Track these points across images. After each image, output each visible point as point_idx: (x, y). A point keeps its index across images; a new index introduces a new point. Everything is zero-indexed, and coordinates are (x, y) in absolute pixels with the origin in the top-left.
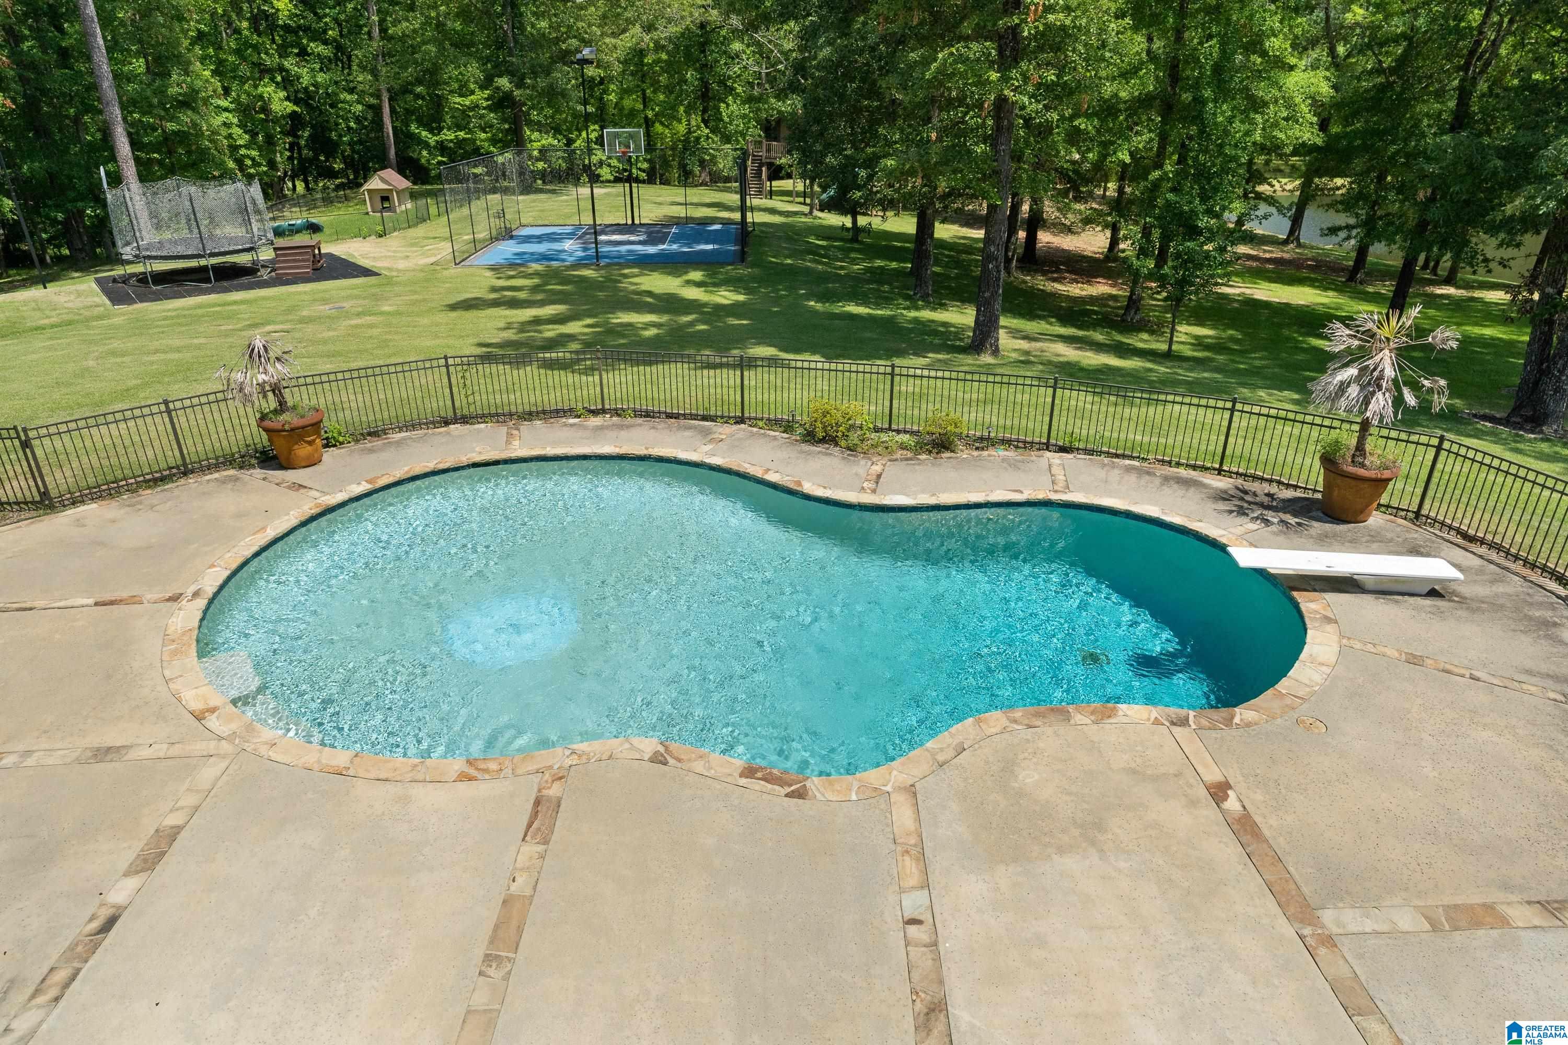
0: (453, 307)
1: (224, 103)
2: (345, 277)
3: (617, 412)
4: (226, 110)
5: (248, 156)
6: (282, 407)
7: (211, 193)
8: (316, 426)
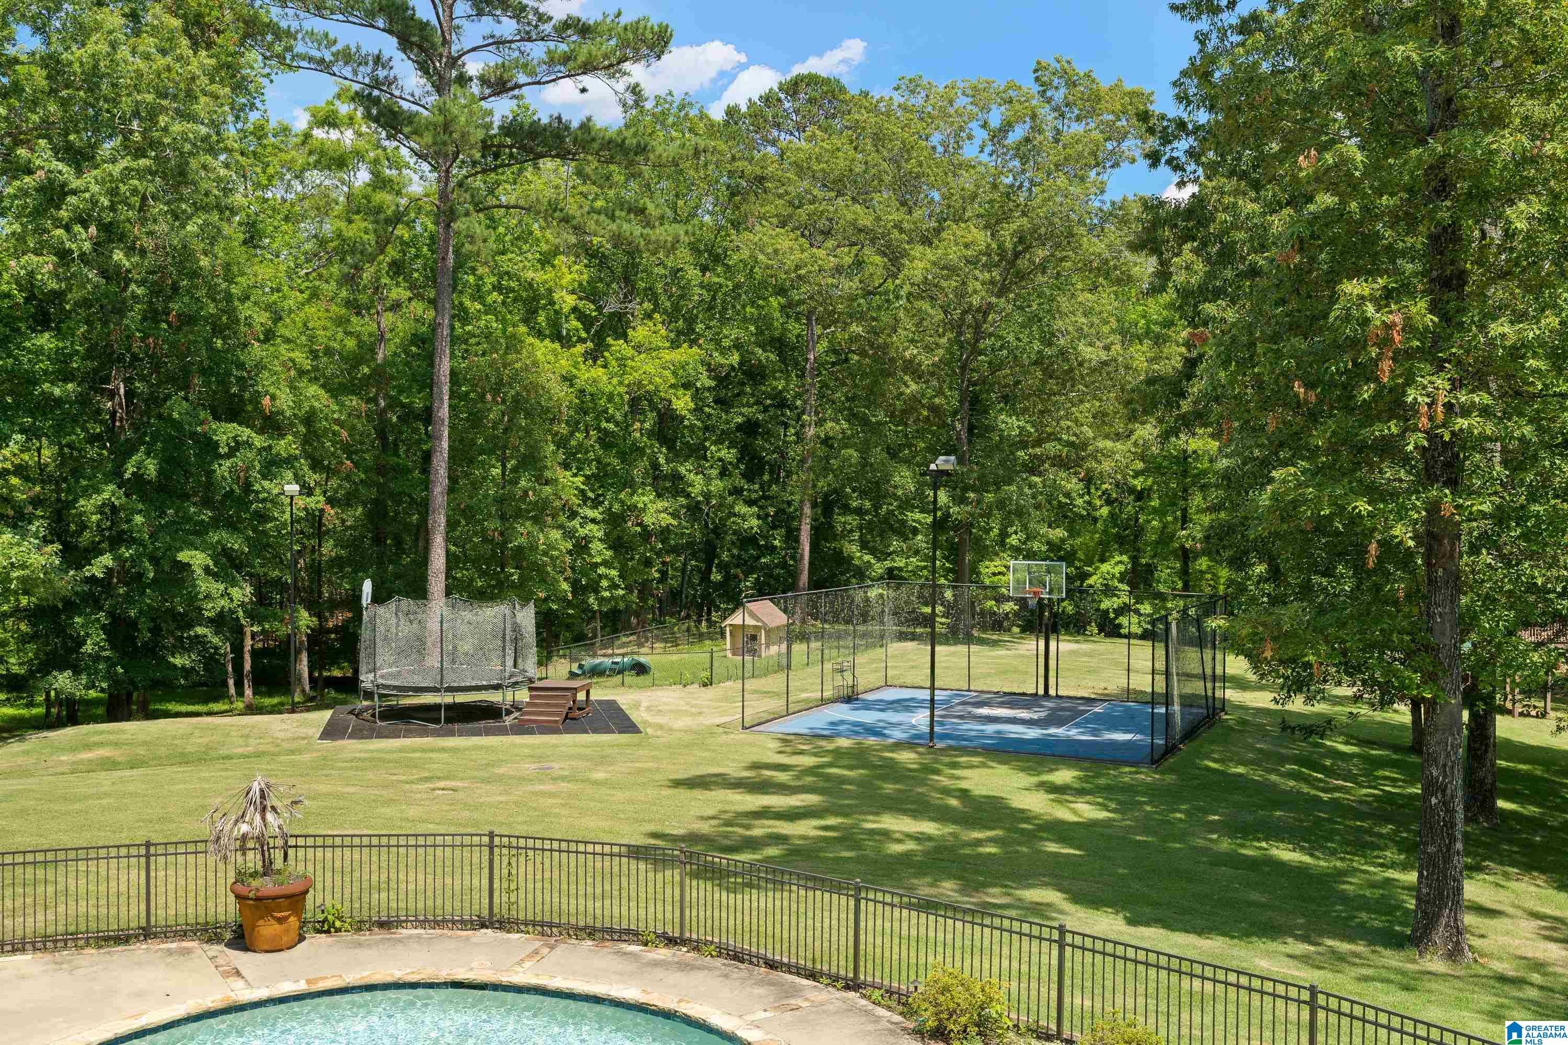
0: (677, 783)
1: (591, 514)
2: (595, 731)
3: (696, 946)
4: (593, 521)
5: (606, 577)
6: (267, 869)
7: (467, 615)
8: (296, 900)
